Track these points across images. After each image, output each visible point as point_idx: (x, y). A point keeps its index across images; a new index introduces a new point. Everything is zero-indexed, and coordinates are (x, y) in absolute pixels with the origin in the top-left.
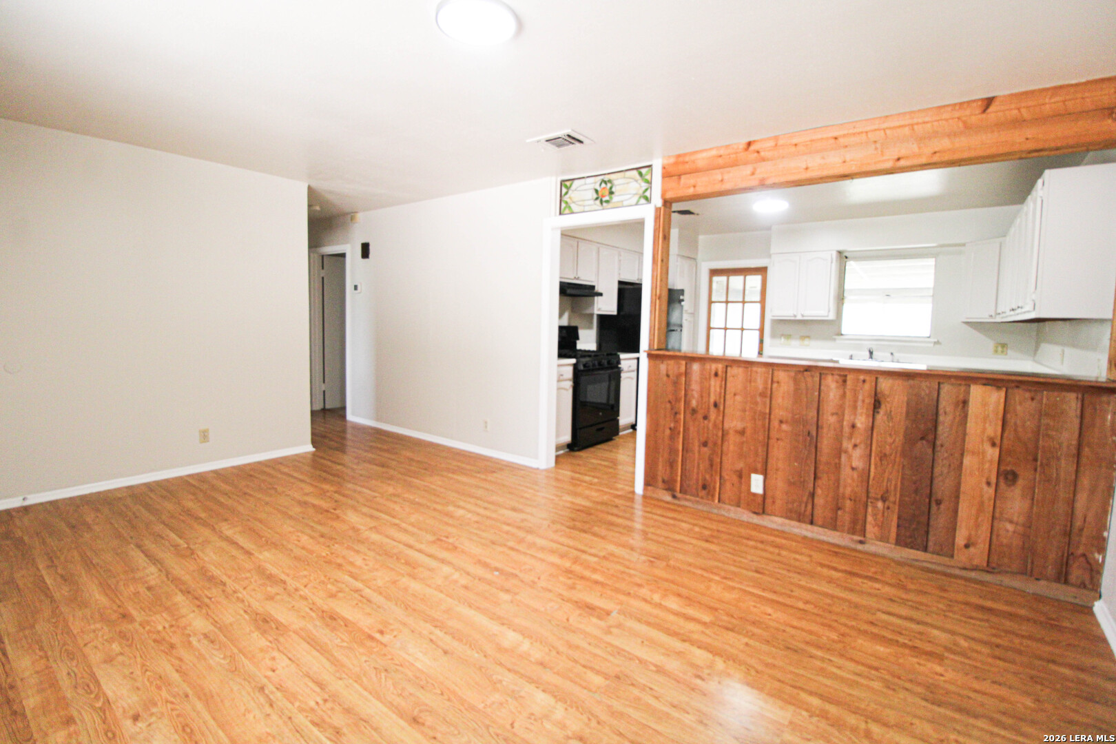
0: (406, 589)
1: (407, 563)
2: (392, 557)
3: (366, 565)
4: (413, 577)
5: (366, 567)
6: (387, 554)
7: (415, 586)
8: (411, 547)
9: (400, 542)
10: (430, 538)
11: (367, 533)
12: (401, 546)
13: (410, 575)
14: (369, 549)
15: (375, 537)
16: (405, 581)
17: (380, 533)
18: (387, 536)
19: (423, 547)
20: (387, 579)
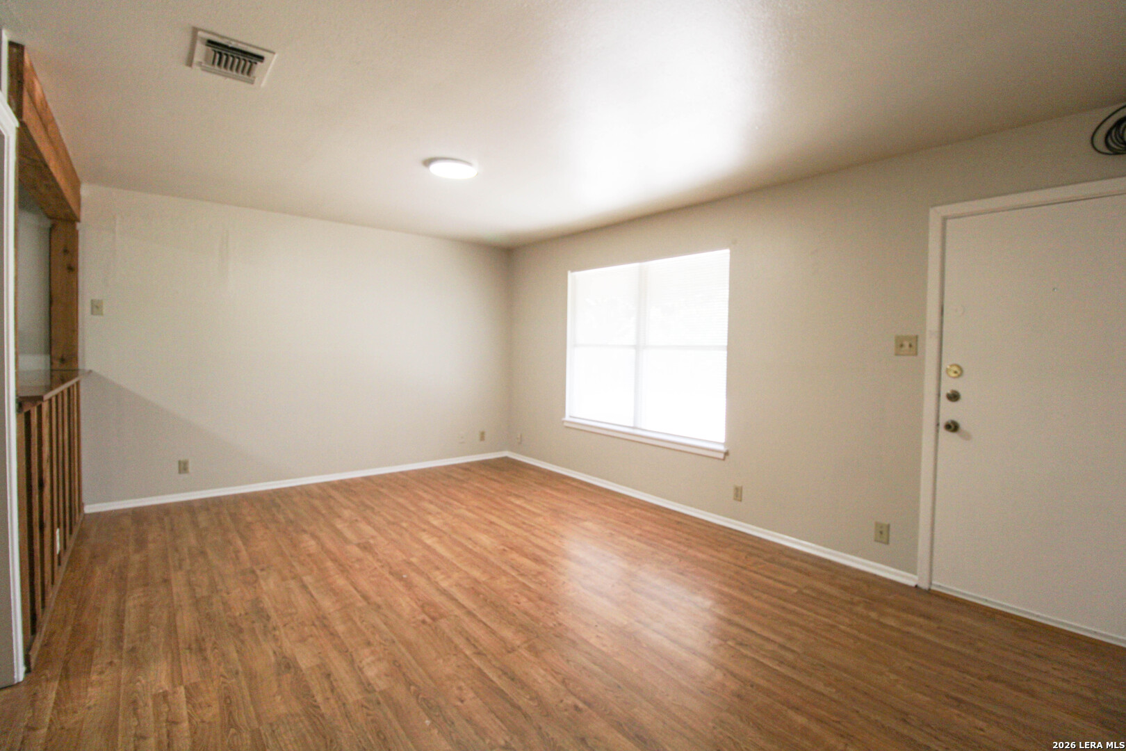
0: (484, 572)
1: (478, 593)
2: (492, 602)
3: (516, 596)
4: (476, 581)
5: (516, 594)
6: (495, 606)
7: (476, 573)
8: (470, 613)
9: (480, 621)
10: (443, 624)
11: (518, 643)
12: (479, 616)
13: (479, 583)
14: (514, 615)
15: (507, 633)
16: (483, 578)
17: (502, 639)
18: (493, 632)
19: (457, 612)
20: (498, 582)
